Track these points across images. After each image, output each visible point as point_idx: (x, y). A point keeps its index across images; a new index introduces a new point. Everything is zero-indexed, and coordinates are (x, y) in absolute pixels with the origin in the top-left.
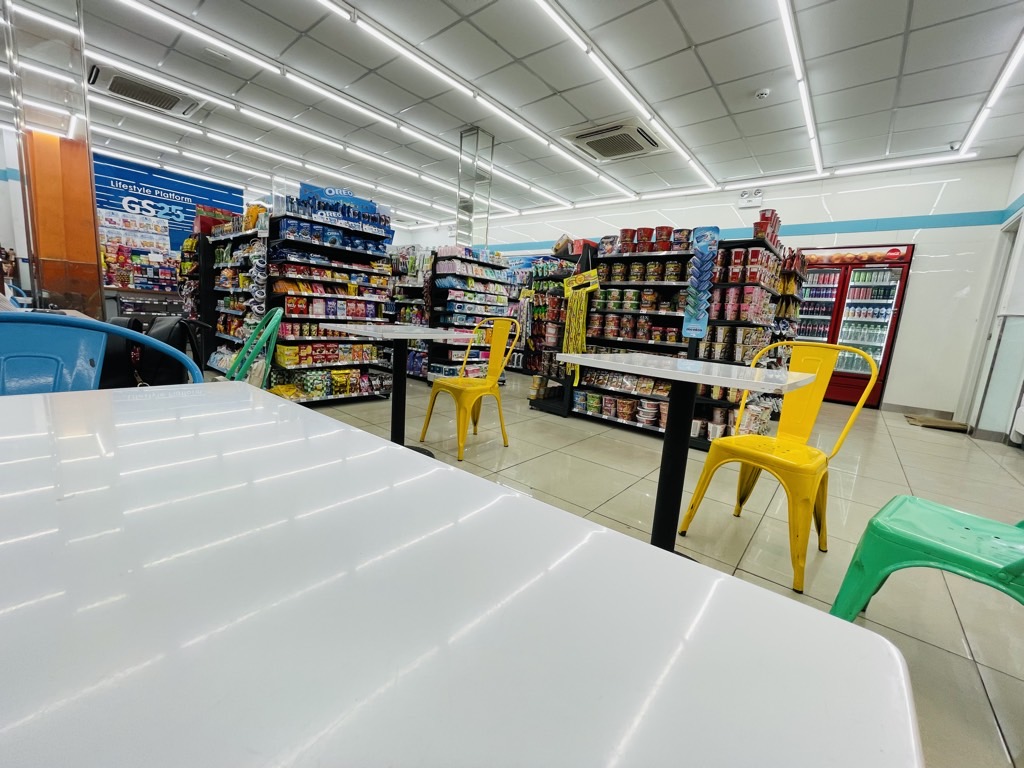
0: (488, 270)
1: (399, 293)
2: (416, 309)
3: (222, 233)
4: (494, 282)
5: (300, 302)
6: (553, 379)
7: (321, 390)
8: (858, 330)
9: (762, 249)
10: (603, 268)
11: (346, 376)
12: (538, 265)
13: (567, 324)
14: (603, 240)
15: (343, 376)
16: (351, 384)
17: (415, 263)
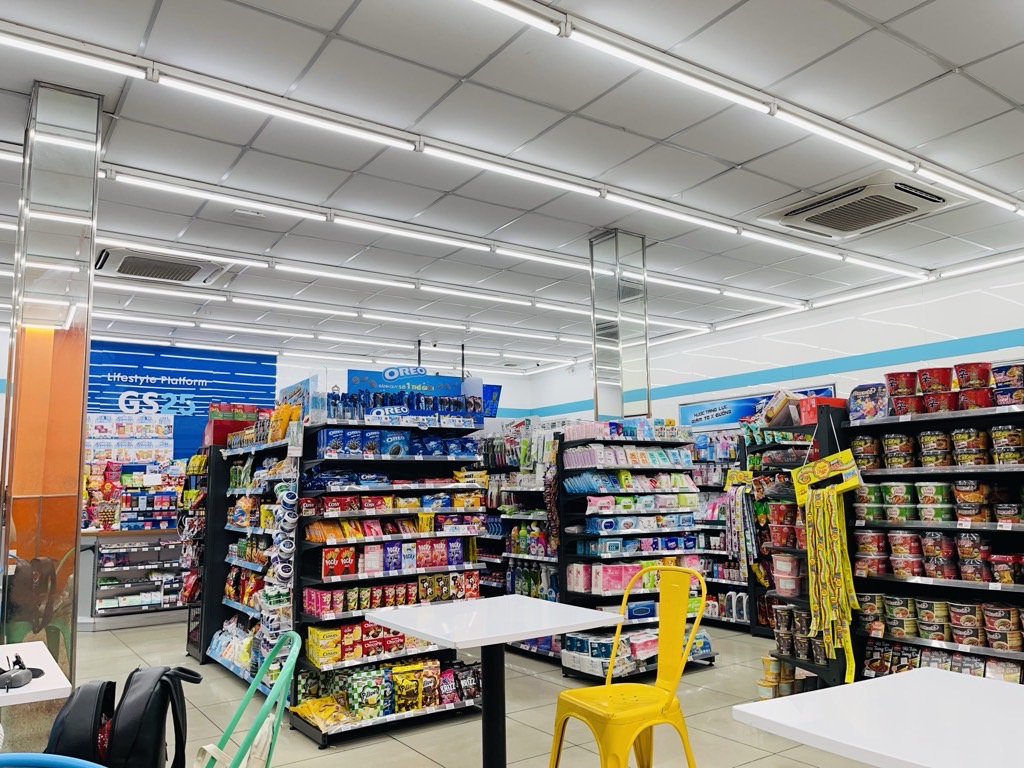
0: (656, 452)
1: (508, 502)
2: (536, 529)
3: (241, 443)
4: (669, 472)
5: (344, 554)
6: (803, 666)
7: (374, 706)
10: (864, 445)
11: (417, 675)
12: (753, 424)
13: (810, 554)
14: (856, 393)
15: (412, 677)
16: (425, 691)
17: (530, 451)
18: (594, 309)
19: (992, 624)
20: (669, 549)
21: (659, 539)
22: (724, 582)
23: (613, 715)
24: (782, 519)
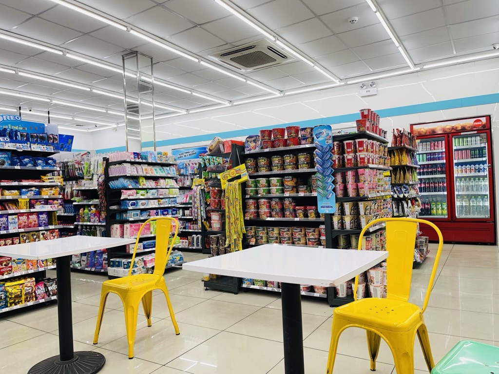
0: (158, 168)
1: (77, 196)
2: (94, 209)
4: (164, 178)
8: (467, 184)
9: (365, 140)
10: (250, 162)
11: (21, 286)
12: (205, 157)
13: (227, 211)
14: (248, 139)
15: (18, 287)
16: (26, 294)
17: (90, 168)
18: (125, 95)
19: (295, 235)
20: (164, 215)
21: (159, 210)
22: (191, 231)
23: (131, 288)
24: (215, 196)
